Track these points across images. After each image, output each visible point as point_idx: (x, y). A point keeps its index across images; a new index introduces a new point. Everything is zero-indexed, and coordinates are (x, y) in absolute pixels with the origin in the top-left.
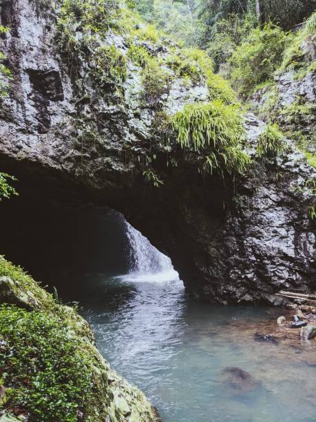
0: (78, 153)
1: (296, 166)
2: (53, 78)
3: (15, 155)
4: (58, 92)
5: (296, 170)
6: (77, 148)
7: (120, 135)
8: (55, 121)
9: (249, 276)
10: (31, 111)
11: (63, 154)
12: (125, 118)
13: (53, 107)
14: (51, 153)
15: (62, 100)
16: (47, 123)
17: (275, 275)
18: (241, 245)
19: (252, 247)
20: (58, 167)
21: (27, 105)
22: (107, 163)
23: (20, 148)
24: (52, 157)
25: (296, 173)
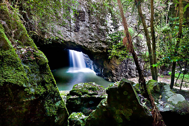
0: (90, 41)
1: (144, 45)
2: (83, 14)
3: (65, 39)
4: (83, 18)
5: (144, 46)
6: (90, 39)
7: (105, 36)
8: (81, 28)
9: (127, 74)
10: (73, 24)
11: (84, 40)
12: (107, 31)
13: (81, 23)
14: (80, 40)
15: (84, 21)
16: (78, 29)
17: (133, 74)
18: (126, 66)
19: (129, 67)
20: (82, 44)
21: (72, 22)
22: (101, 45)
23: (67, 37)
24: (80, 41)
25: (143, 47)
